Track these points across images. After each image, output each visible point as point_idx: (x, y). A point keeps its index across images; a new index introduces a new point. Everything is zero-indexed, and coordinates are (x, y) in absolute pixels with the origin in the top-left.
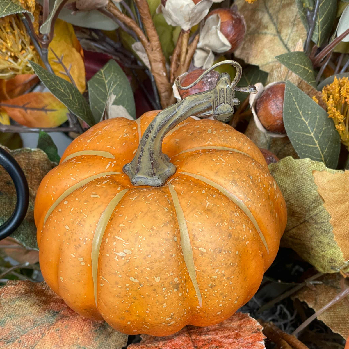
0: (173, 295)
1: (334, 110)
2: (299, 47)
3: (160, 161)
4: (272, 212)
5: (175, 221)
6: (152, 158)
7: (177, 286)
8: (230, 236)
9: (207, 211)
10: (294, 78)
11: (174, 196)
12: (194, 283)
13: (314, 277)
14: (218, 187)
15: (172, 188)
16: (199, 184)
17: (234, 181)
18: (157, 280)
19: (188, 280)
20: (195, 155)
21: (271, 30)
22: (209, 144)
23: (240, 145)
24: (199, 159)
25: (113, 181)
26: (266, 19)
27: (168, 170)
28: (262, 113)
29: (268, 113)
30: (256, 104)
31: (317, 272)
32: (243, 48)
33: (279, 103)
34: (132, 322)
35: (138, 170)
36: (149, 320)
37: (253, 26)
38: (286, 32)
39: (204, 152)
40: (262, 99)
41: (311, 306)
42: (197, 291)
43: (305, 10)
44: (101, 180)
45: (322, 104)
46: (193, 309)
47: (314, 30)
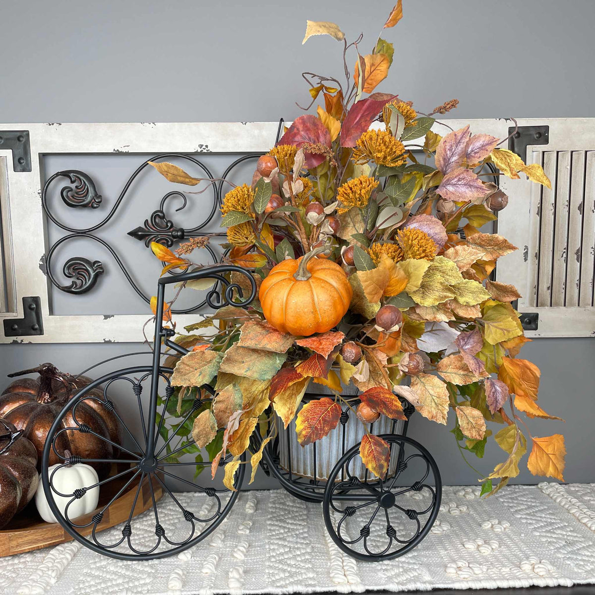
0: (311, 316)
1: (373, 256)
2: (361, 231)
3: (306, 272)
4: (346, 290)
5: (312, 291)
6: (303, 270)
7: (313, 312)
8: (330, 296)
9: (323, 287)
10: (359, 244)
11: (311, 283)
12: (318, 312)
13: (367, 323)
14: (326, 280)
15: (310, 280)
16: (320, 279)
17: (332, 278)
18: (306, 310)
19: (316, 311)
20: (318, 270)
21: (352, 224)
22: (324, 266)
23: (335, 267)
24: (320, 271)
25: (289, 279)
26: (349, 220)
27: (309, 275)
28: (345, 257)
29: (348, 257)
30: (343, 254)
31: (368, 320)
32: (340, 233)
33: (352, 253)
34: (297, 327)
35: (298, 275)
36: (303, 325)
37: (344, 223)
38: (357, 225)
39: (322, 269)
40: (346, 252)
41: (365, 332)
42: (319, 315)
43: (363, 217)
44: (286, 279)
45: (369, 253)
46: (318, 323)
47: (367, 224)
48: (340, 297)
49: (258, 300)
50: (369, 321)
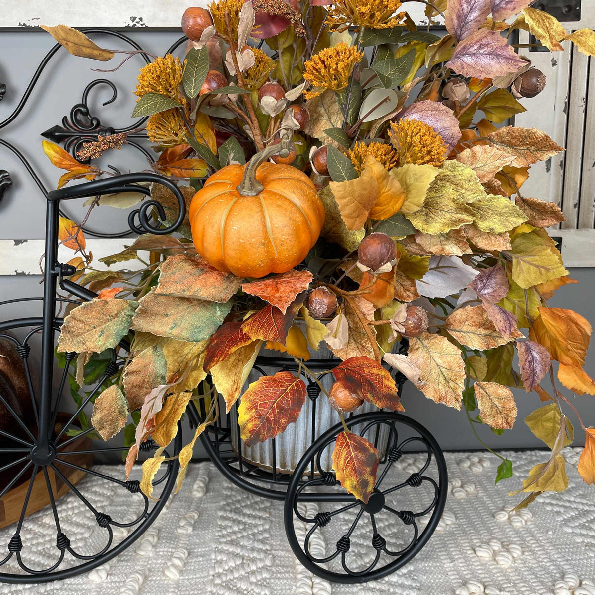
0: (262, 249)
1: (354, 159)
2: (339, 125)
3: (255, 183)
4: (314, 210)
5: (262, 211)
6: (250, 181)
7: (264, 244)
8: (290, 219)
9: (279, 206)
10: (336, 144)
11: (262, 199)
12: (273, 244)
13: (347, 256)
14: (285, 195)
15: (261, 196)
16: (275, 194)
17: (293, 192)
18: (254, 240)
19: (269, 242)
20: (273, 180)
21: (326, 117)
22: (282, 175)
23: (299, 176)
24: (276, 182)
25: (231, 194)
26: (322, 111)
27: (260, 188)
28: (316, 163)
29: (319, 162)
30: (313, 158)
31: (348, 252)
32: (310, 129)
33: (324, 156)
34: (242, 265)
35: (243, 188)
36: (251, 263)
37: (316, 115)
38: (333, 118)
39: (279, 179)
40: (316, 154)
41: (343, 270)
42: (275, 248)
43: (342, 104)
44: (225, 193)
45: (349, 156)
46: (272, 259)
47: (347, 116)
48: (306, 221)
49: (189, 225)
50: (349, 254)
